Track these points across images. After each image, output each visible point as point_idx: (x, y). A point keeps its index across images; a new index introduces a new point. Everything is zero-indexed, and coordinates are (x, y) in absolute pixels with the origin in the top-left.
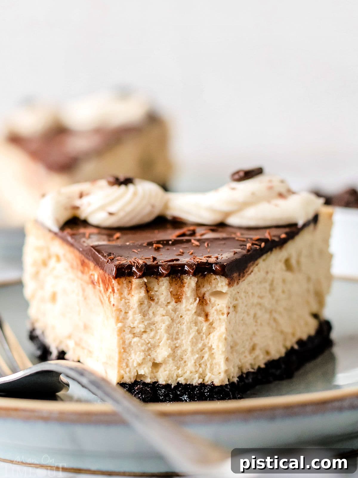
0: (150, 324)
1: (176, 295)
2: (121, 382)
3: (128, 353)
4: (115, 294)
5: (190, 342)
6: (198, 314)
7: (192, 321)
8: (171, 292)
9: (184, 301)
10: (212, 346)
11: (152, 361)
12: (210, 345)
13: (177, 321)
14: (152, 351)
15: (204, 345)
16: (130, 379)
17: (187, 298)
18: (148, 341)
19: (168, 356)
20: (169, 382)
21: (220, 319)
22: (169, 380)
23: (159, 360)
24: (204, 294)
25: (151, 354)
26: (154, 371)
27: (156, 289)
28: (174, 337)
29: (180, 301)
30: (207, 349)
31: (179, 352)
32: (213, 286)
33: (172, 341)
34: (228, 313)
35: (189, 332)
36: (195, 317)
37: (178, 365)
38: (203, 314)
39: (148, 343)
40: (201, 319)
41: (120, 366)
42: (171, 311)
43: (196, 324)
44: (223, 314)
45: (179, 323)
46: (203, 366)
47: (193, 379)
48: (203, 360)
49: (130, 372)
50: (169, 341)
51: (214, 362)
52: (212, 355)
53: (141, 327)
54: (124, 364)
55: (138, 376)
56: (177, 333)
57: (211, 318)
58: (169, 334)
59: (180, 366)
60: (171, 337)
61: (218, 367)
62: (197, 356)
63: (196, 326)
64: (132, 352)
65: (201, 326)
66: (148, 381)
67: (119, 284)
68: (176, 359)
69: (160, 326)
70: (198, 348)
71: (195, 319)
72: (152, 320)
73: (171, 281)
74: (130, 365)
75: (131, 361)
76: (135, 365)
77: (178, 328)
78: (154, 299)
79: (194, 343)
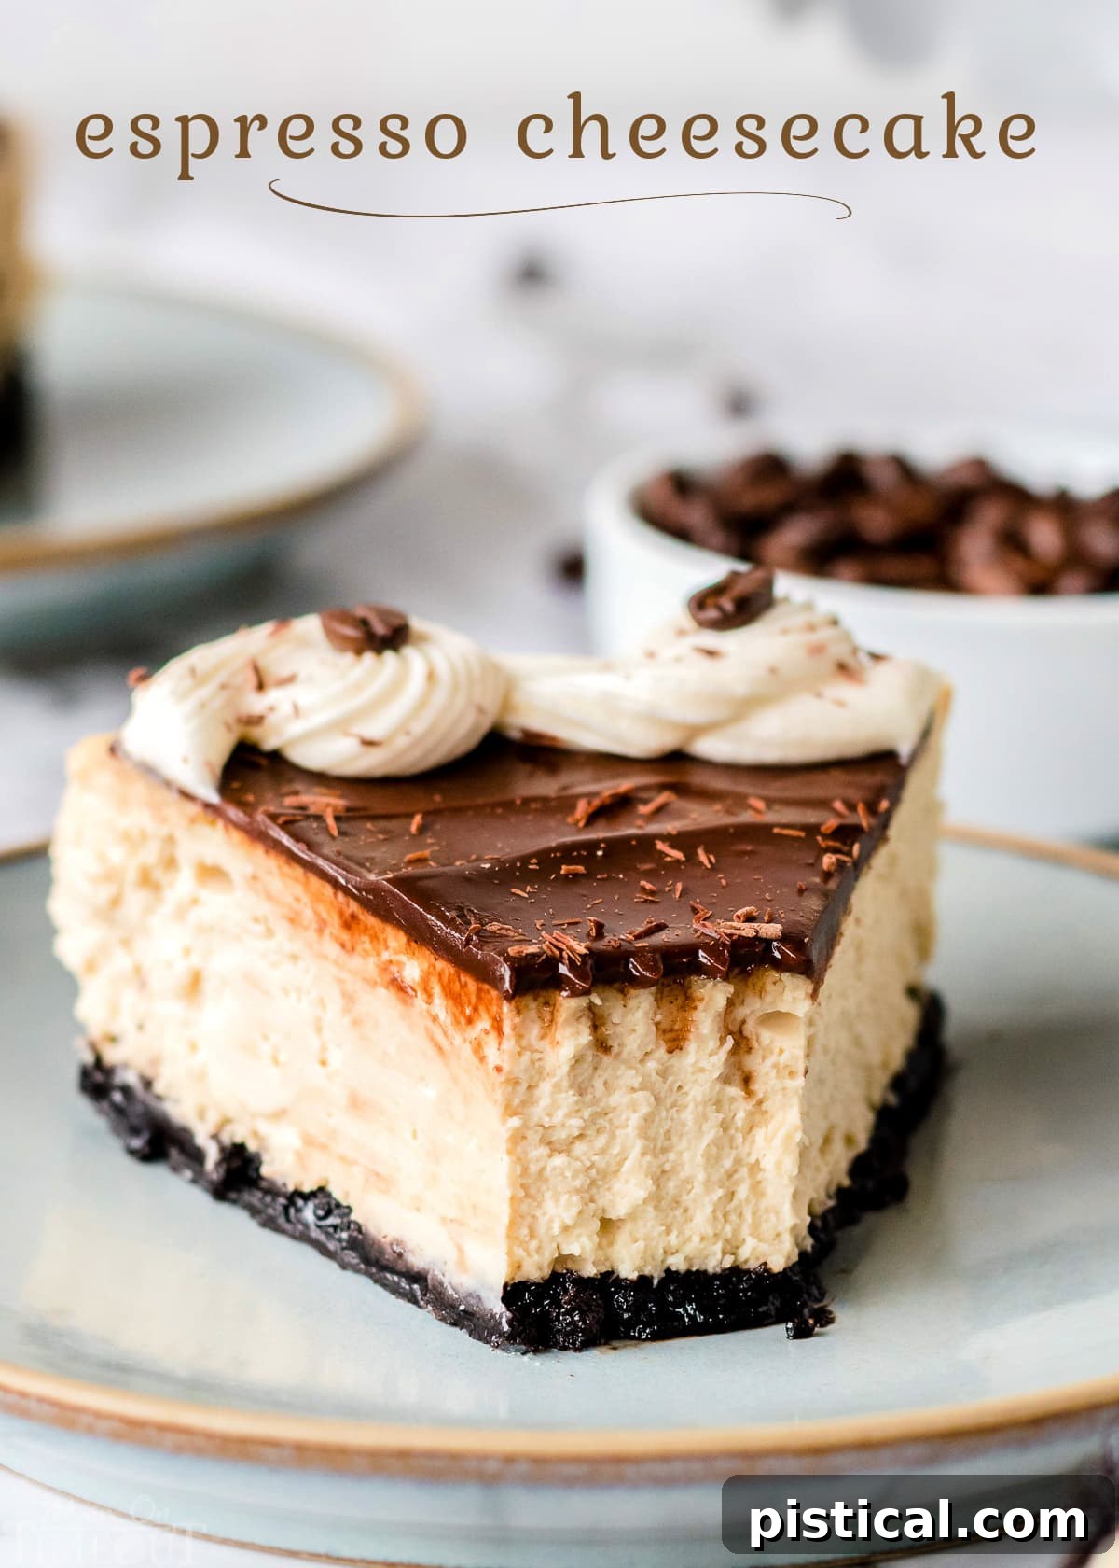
0: (595, 1116)
1: (671, 1030)
2: (513, 1279)
3: (534, 1198)
4: (505, 1040)
5: (702, 1156)
6: (725, 1080)
7: (710, 1100)
8: (657, 1024)
9: (691, 1046)
10: (758, 1162)
11: (599, 1214)
12: (752, 1159)
13: (669, 1102)
14: (598, 1187)
15: (738, 1162)
16: (540, 1269)
17: (701, 1039)
18: (590, 1161)
19: (645, 1201)
20: (647, 1271)
21: (784, 1089)
22: (646, 1264)
23: (618, 1210)
24: (744, 1022)
25: (597, 1197)
26: (605, 1242)
27: (615, 1018)
28: (659, 1145)
29: (681, 1049)
30: (744, 1171)
31: (671, 1186)
32: (768, 999)
33: (655, 1156)
34: (806, 1072)
35: (701, 1127)
36: (718, 1087)
37: (669, 1220)
38: (738, 1077)
39: (589, 1168)
40: (735, 1091)
41: (512, 1236)
42: (654, 1077)
43: (718, 1104)
44: (792, 1074)
45: (673, 1105)
46: (733, 1217)
47: (706, 1257)
48: (735, 1202)
49: (539, 1250)
50: (648, 1158)
51: (763, 1204)
52: (757, 1188)
53: (575, 1124)
54: (525, 1231)
55: (561, 1259)
56: (668, 1135)
57: (758, 1087)
58: (646, 1138)
59: (671, 1224)
60: (652, 1146)
61: (773, 1218)
62: (720, 1192)
63: (718, 1111)
64: (548, 1195)
65: (730, 1110)
66: (590, 1271)
67: (519, 1012)
68: (664, 1204)
69: (624, 1117)
70: (722, 1171)
71: (719, 1093)
72: (602, 1105)
73: (659, 996)
74: (541, 1229)
75: (542, 1222)
76: (556, 1230)
77: (672, 1119)
78: (611, 1047)
79: (712, 1159)
